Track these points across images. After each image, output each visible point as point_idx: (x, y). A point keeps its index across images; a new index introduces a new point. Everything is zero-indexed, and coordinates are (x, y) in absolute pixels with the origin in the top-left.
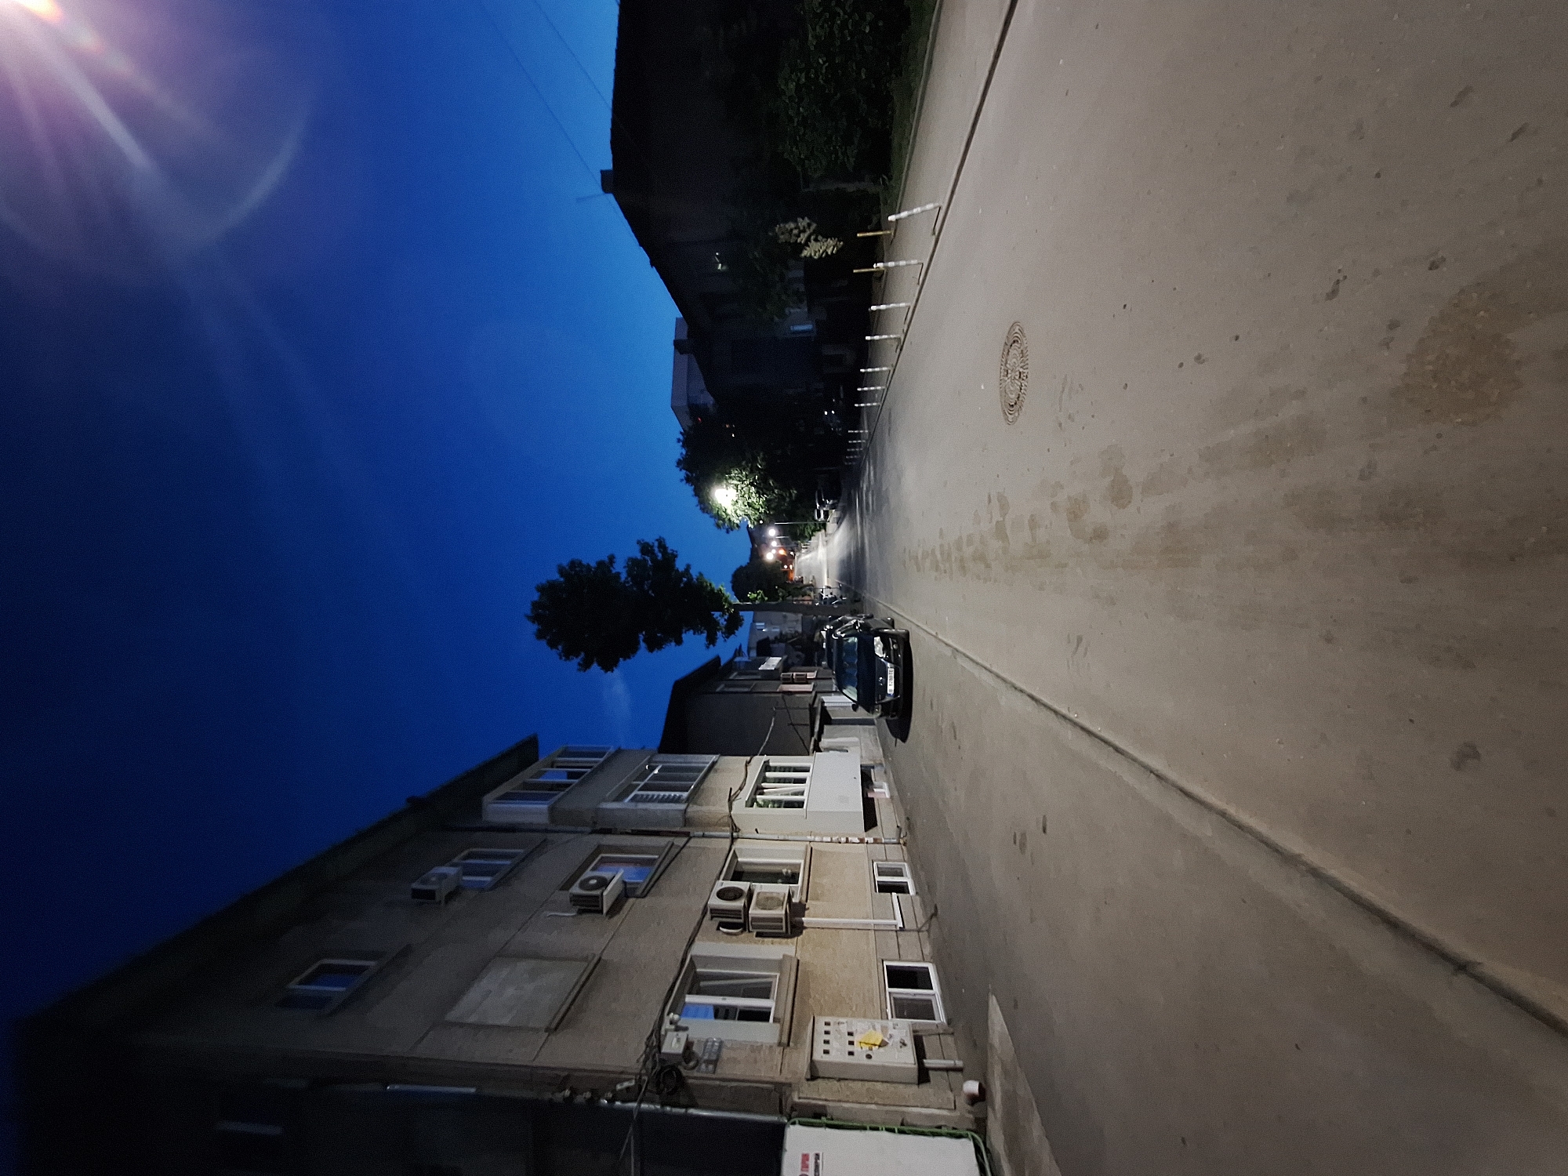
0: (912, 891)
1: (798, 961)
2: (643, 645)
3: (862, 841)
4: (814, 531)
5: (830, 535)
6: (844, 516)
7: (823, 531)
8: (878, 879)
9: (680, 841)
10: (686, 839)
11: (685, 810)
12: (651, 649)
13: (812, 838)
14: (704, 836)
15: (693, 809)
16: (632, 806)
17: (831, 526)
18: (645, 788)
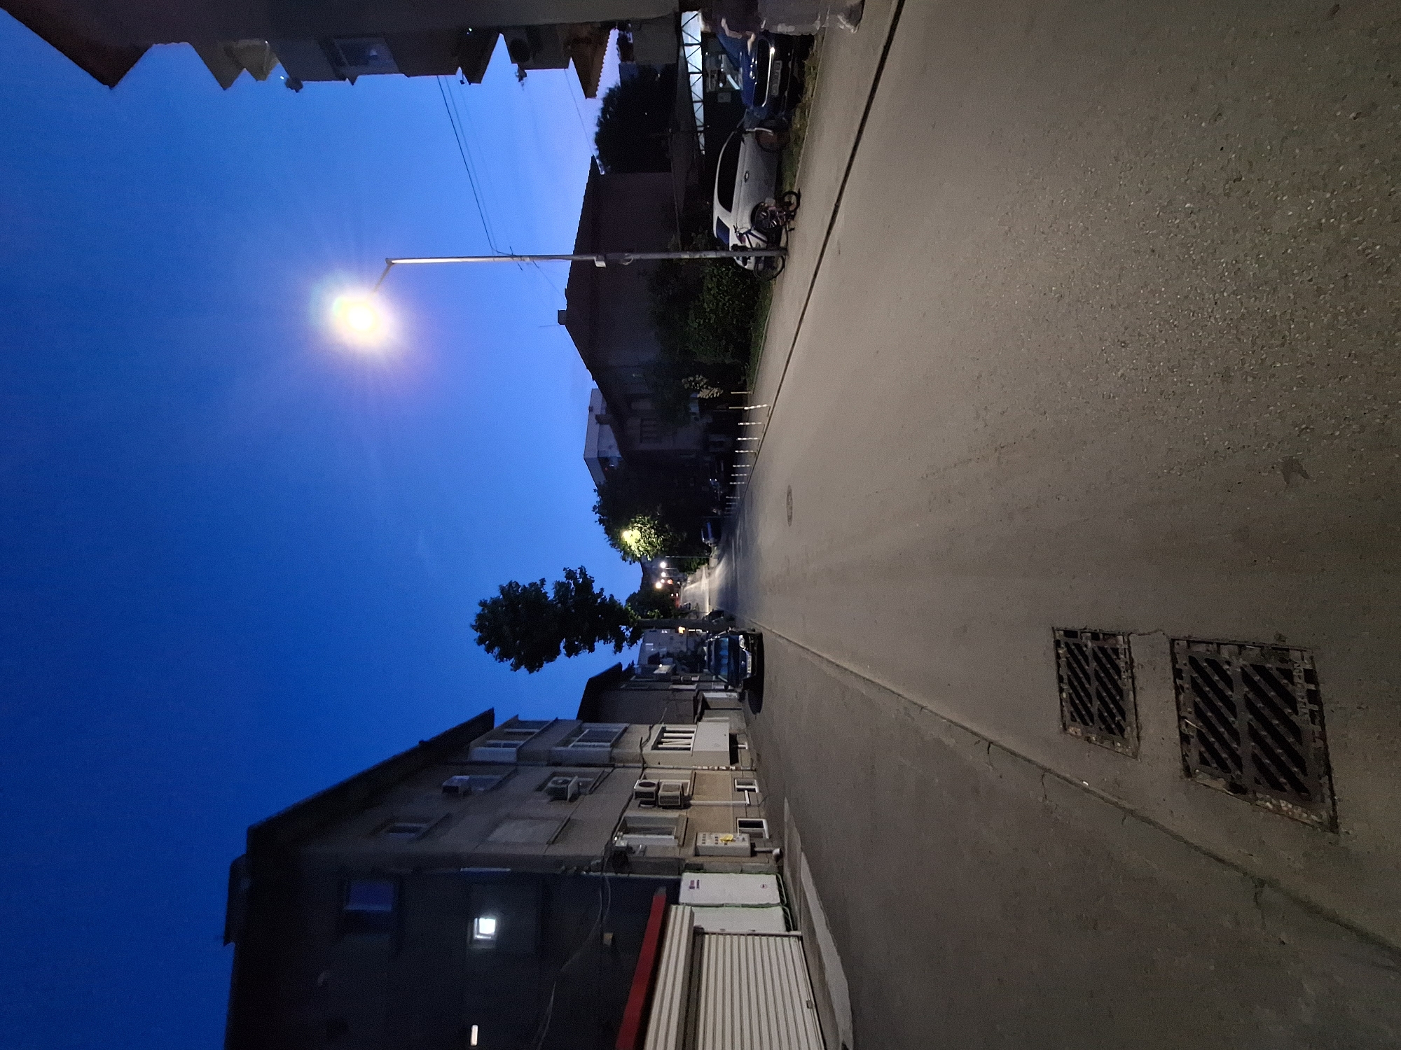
0: (757, 791)
1: (688, 819)
2: (563, 651)
3: (728, 769)
4: (699, 564)
5: (712, 568)
6: (724, 554)
7: (707, 565)
8: (737, 787)
9: (609, 770)
10: (612, 769)
11: (611, 751)
12: (569, 655)
13: (696, 767)
14: (624, 767)
15: (616, 751)
16: (574, 749)
17: (713, 561)
18: (579, 741)
